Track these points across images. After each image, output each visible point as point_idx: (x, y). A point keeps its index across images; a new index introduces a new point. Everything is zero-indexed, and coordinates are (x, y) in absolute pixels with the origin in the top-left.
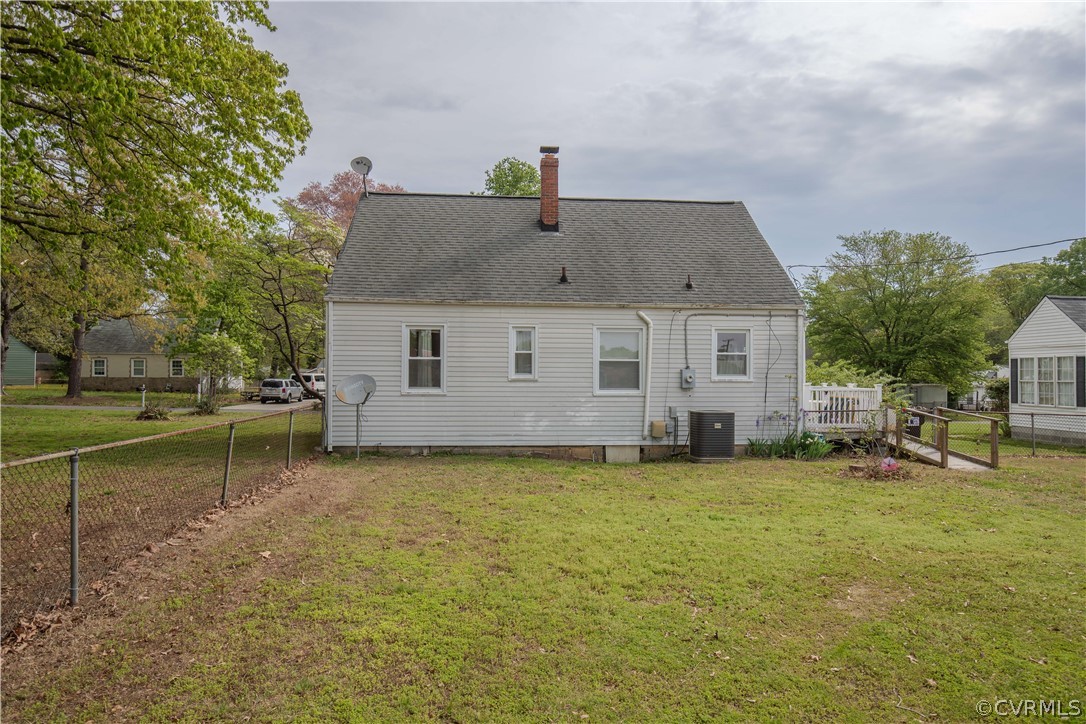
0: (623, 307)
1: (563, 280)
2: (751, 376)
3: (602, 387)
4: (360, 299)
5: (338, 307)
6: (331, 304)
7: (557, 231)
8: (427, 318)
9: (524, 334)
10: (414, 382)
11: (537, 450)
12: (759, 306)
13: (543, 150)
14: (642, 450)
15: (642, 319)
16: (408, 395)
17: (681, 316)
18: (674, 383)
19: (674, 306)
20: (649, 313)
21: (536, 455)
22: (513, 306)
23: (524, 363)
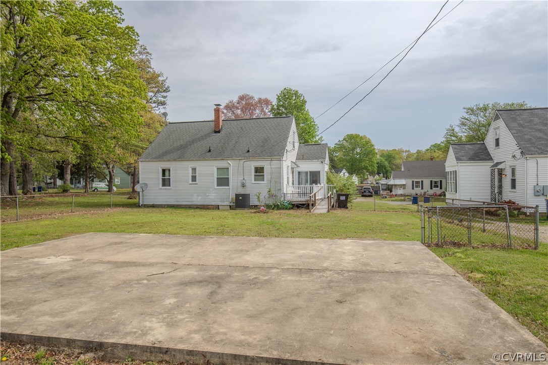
0: (222, 159)
1: (210, 151)
2: (265, 182)
3: (218, 186)
4: (147, 160)
5: (142, 163)
6: (140, 162)
7: (219, 133)
8: (165, 165)
9: (194, 170)
10: (164, 185)
11: (198, 206)
12: (267, 157)
13: (216, 105)
14: (230, 207)
15: (229, 163)
16: (161, 189)
17: (242, 162)
18: (240, 185)
19: (240, 158)
20: (232, 161)
21: (197, 208)
22: (190, 160)
23: (194, 178)
